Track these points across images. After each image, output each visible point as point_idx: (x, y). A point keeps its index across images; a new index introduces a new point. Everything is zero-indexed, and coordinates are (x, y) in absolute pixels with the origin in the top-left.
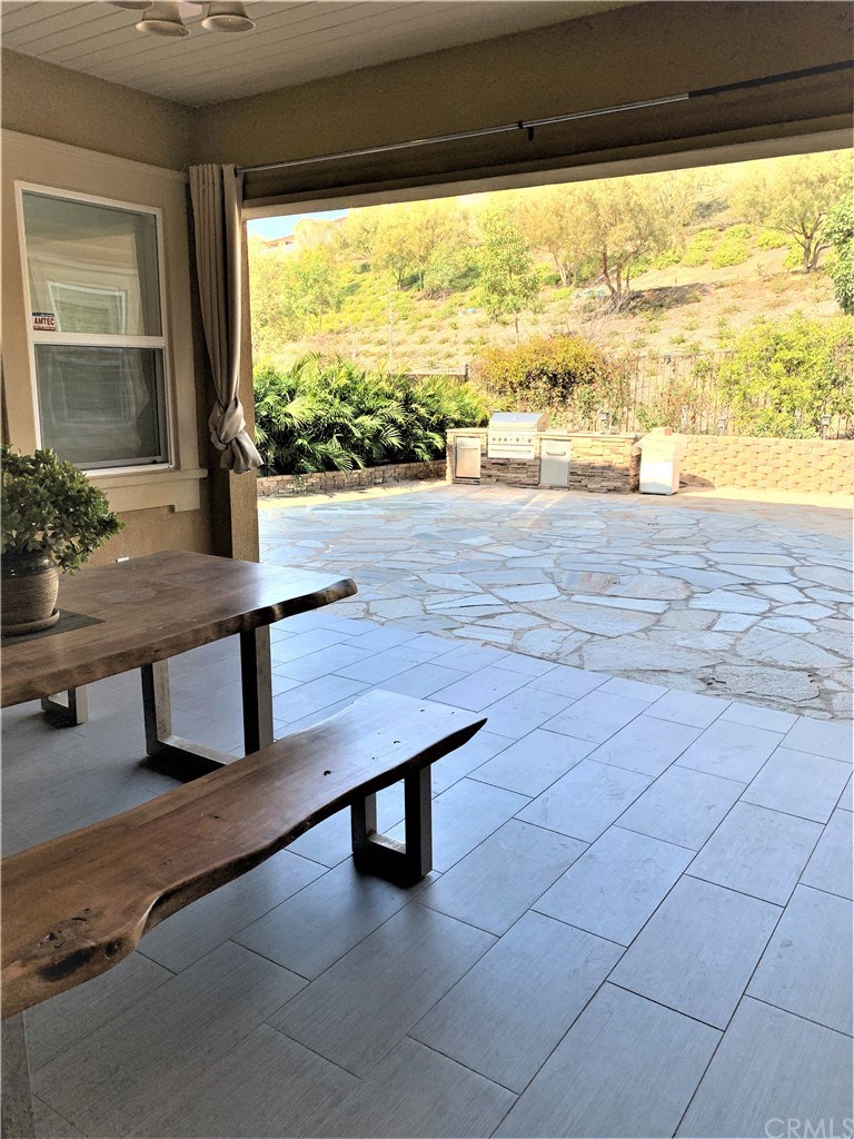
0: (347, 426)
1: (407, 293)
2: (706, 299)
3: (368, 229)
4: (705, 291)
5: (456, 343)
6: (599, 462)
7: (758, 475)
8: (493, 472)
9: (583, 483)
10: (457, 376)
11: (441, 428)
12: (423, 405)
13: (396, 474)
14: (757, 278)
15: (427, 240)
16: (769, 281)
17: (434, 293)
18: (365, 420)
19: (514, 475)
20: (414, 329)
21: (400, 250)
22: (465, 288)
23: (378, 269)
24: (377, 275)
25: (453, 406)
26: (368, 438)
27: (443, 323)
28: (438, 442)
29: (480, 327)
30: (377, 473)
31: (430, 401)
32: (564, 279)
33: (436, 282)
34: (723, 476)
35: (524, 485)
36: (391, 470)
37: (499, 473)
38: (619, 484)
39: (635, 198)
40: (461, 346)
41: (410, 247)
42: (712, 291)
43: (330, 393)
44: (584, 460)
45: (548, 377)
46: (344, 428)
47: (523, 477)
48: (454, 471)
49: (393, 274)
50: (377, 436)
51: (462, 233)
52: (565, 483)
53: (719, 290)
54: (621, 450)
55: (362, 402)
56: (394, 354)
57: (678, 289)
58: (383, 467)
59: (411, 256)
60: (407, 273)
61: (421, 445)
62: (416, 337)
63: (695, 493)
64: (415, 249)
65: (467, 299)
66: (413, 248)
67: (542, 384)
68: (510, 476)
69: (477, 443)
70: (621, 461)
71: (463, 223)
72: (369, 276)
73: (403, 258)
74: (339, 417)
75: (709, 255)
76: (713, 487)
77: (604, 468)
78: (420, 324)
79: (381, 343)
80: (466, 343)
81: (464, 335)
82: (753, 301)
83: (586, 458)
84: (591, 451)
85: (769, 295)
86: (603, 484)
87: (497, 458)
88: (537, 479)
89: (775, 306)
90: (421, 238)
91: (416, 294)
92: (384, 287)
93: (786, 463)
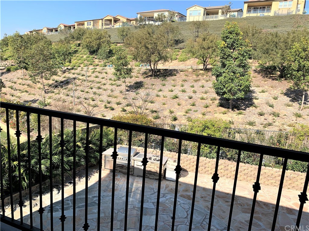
1: (92, 56)
2: (178, 75)
3: (80, 34)
4: (178, 72)
5: (106, 79)
8: (118, 169)
13: (84, 168)
14: (191, 70)
15: (98, 43)
16: (194, 71)
30: (76, 170)
34: (190, 168)
37: (120, 170)
40: (108, 81)
48: (105, 166)
52: (142, 175)
53: (181, 73)
57: (171, 70)
58: (79, 167)
60: (92, 49)
62: (94, 75)
64: (94, 45)
68: (124, 171)
71: (109, 38)
72: (81, 48)
75: (178, 57)
77: (155, 172)
79: (83, 75)
80: (110, 80)
81: (109, 76)
83: (149, 168)
84: (150, 167)
85: (194, 76)
86: (154, 177)
87: (119, 165)
88: (133, 173)
89: (196, 81)
90: (96, 42)
91: (95, 56)
92: (85, 53)
93: (208, 166)
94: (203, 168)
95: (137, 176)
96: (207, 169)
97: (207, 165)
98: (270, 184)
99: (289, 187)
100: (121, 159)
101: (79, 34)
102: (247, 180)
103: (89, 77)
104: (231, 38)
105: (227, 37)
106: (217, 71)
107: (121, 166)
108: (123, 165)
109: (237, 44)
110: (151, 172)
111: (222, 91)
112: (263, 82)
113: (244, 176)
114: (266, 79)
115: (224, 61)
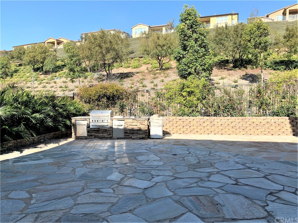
0: (29, 118)
1: (36, 73)
2: (134, 76)
4: (133, 74)
5: (56, 88)
6: (136, 128)
7: (184, 129)
8: (93, 134)
9: (130, 136)
10: (70, 97)
11: (69, 117)
12: (61, 108)
13: (50, 137)
14: (147, 71)
15: (43, 57)
16: (151, 72)
17: (46, 73)
18: (37, 115)
19: (102, 135)
20: (41, 83)
21: (34, 59)
22: (56, 72)
23: (25, 65)
24: (25, 67)
25: (72, 108)
26: (39, 124)
27: (51, 81)
28: (68, 123)
29: (64, 83)
30: (41, 138)
31: (63, 106)
32: (89, 70)
33: (48, 69)
34: (173, 130)
35: (106, 138)
36: (47, 136)
37: (95, 134)
38: (144, 136)
39: (113, 46)
41: (37, 58)
42: (135, 74)
43: (19, 103)
44: (130, 127)
45: (107, 97)
46: (27, 120)
47: (105, 135)
48: (75, 134)
49: (31, 67)
50: (42, 121)
51: (54, 55)
52: (123, 136)
53: (137, 74)
54: (144, 123)
55: (34, 107)
56: (34, 91)
57: (125, 73)
58: (44, 135)
59: (38, 61)
60: (36, 66)
61: (61, 124)
62: (42, 85)
63: (167, 137)
64: (39, 59)
65: (57, 75)
66: (38, 59)
67: (105, 100)
68: (100, 135)
69: (85, 123)
70: (144, 127)
72: (22, 67)
73: (35, 62)
74: (25, 114)
75: (130, 65)
76: (170, 134)
77: (138, 130)
78: (42, 82)
81: (59, 85)
82: (148, 77)
83: (131, 126)
84: (132, 124)
85: (152, 76)
86: (138, 136)
87: (94, 128)
88: (112, 136)
89: (155, 78)
90: (41, 56)
91: (40, 73)
92: (28, 71)
93: (193, 125)
94: (188, 127)
95: (118, 139)
96: (192, 128)
97: (191, 124)
98: (259, 134)
99: (279, 133)
100: (96, 122)
101: (20, 53)
102: (236, 133)
103: (35, 88)
104: (190, 20)
105: (186, 19)
106: (179, 54)
107: (96, 129)
108: (99, 128)
109: (196, 26)
110: (134, 130)
111: (186, 72)
112: (220, 72)
113: (233, 129)
114: (221, 70)
115: (185, 42)
